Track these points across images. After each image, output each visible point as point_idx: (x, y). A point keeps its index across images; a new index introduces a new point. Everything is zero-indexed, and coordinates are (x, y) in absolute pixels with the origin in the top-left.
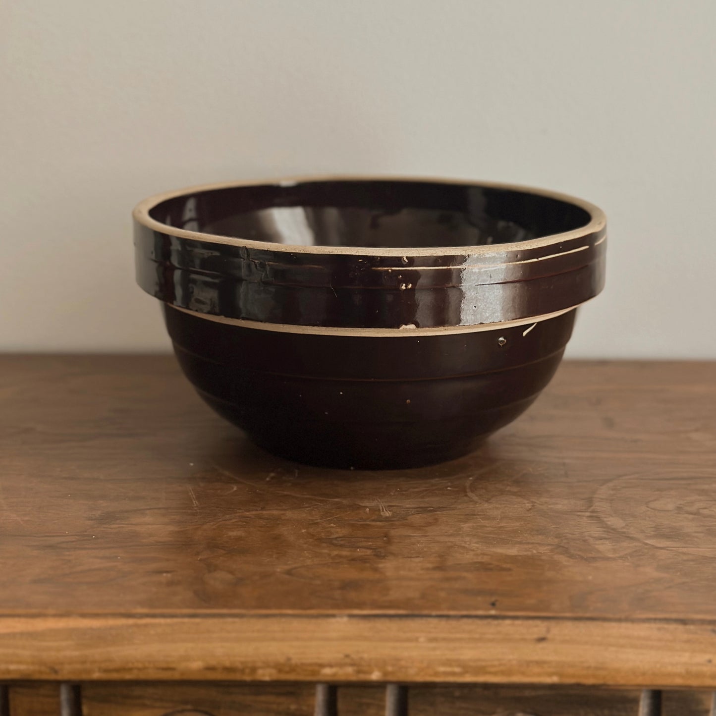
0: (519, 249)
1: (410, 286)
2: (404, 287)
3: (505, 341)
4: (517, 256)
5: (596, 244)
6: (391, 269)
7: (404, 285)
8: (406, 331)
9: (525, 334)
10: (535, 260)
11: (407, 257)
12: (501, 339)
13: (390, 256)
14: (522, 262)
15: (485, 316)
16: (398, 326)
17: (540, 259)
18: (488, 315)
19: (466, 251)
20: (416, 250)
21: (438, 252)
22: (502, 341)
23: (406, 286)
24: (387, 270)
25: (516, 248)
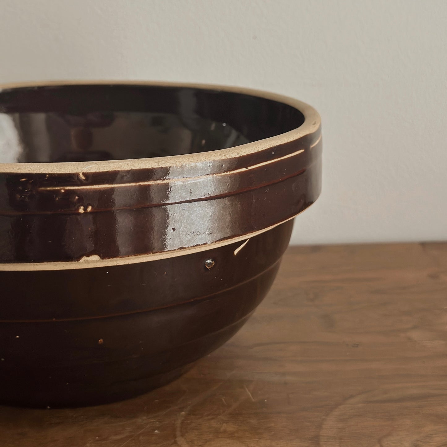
0: (223, 158)
1: (90, 209)
2: (81, 210)
3: (214, 263)
4: (222, 166)
5: (312, 146)
6: (64, 189)
7: (82, 208)
8: (88, 262)
9: (236, 252)
10: (244, 169)
11: (84, 174)
12: (209, 261)
13: (61, 172)
14: (228, 173)
15: (187, 239)
16: (78, 259)
17: (249, 168)
18: (189, 238)
19: (159, 162)
20: (96, 163)
21: (123, 166)
22: (209, 263)
23: (85, 209)
24: (59, 190)
25: (221, 157)
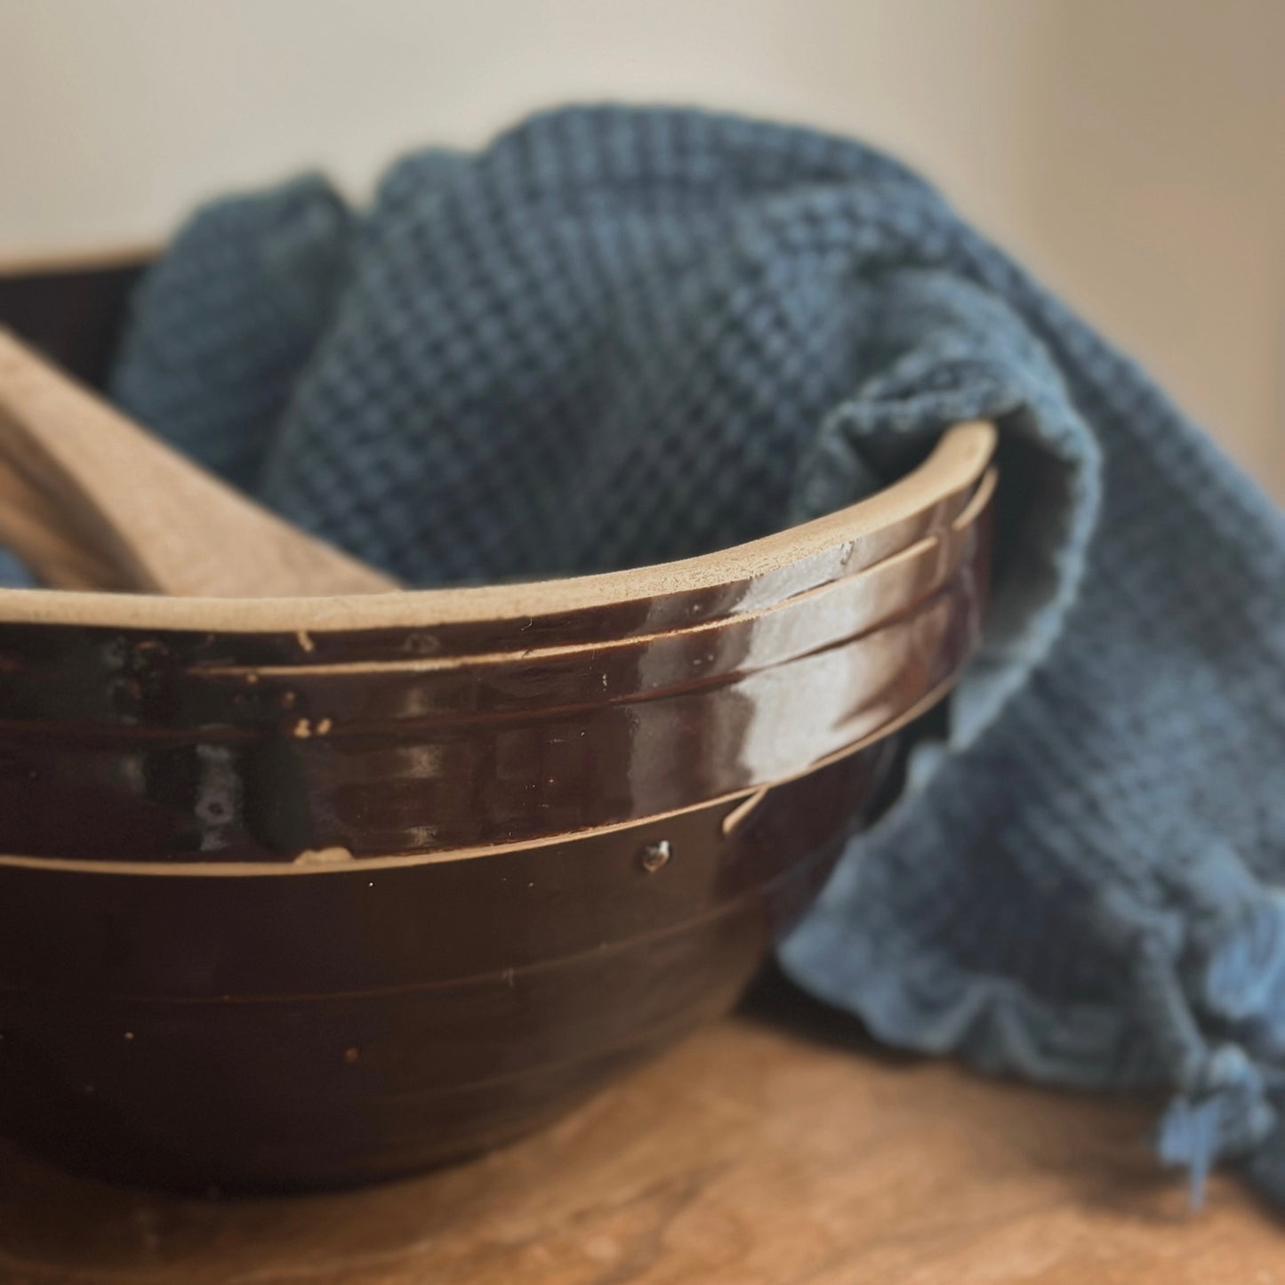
1: (324, 727)
2: (302, 730)
5: (961, 521)
6: (256, 674)
7: (304, 723)
9: (728, 824)
11: (310, 634)
16: (289, 857)
20: (343, 604)
21: (418, 612)
23: (312, 727)
24: (244, 677)
25: (693, 582)
